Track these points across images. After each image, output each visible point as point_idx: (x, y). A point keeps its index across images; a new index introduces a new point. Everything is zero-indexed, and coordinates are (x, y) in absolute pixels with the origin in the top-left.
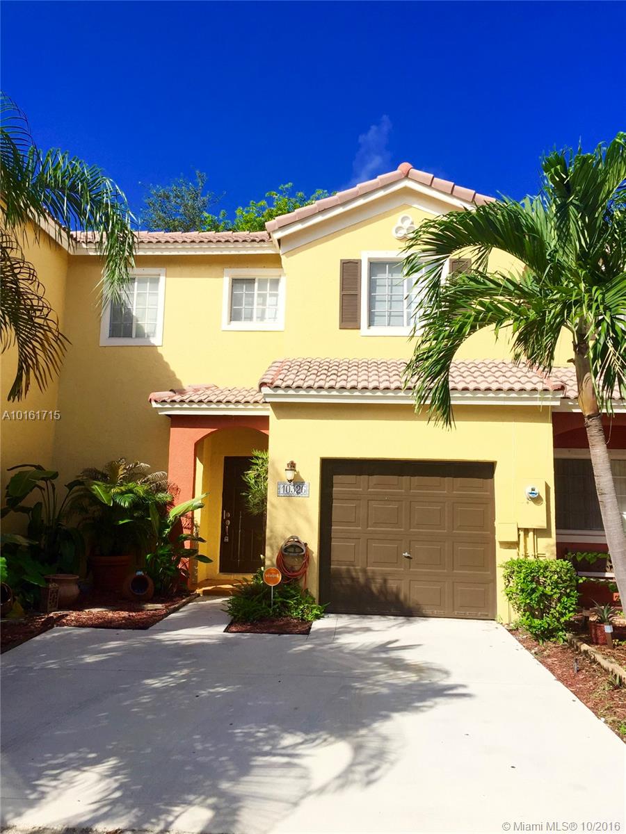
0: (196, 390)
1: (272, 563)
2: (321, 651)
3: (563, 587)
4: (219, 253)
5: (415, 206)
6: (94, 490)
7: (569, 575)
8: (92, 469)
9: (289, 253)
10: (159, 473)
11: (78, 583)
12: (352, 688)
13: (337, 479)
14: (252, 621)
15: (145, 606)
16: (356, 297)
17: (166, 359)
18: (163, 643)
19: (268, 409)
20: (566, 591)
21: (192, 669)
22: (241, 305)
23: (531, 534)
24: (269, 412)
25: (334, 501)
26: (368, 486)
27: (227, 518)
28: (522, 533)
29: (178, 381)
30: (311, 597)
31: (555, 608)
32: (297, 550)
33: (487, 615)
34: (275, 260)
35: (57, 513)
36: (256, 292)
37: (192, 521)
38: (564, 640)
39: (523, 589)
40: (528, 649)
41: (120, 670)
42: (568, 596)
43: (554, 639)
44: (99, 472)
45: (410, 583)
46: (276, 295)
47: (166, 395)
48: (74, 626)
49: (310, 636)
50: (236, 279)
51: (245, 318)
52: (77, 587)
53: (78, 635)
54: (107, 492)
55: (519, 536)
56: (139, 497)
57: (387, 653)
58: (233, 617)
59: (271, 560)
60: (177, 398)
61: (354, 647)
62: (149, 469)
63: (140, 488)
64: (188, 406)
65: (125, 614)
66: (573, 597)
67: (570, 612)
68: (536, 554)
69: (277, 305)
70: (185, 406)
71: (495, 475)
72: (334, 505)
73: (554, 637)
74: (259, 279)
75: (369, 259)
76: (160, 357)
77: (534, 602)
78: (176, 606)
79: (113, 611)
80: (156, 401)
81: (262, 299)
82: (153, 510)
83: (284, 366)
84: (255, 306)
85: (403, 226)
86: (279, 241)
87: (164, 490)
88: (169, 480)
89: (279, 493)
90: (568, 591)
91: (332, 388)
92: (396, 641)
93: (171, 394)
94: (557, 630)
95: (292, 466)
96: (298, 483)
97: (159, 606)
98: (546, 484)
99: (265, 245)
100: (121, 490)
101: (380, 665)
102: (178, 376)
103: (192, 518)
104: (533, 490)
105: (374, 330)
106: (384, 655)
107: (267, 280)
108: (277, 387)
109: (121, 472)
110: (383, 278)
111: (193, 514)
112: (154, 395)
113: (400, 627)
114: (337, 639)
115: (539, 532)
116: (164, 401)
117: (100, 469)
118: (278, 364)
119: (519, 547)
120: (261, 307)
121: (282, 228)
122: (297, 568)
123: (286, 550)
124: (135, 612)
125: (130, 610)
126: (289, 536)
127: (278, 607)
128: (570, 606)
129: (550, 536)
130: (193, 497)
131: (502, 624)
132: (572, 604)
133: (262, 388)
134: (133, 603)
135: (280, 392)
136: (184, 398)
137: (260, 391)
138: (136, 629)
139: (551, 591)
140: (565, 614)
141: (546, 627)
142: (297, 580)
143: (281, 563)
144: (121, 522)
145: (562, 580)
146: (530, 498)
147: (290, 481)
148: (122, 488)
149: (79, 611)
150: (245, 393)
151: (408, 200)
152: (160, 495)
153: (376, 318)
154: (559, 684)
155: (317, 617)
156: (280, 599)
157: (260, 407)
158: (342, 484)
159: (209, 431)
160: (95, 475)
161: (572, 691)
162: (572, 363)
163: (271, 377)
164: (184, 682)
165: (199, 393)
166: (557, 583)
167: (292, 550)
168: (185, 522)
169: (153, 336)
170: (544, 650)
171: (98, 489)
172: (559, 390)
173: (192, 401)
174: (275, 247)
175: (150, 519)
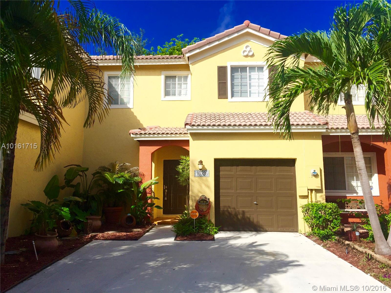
0: (151, 129)
1: (193, 208)
2: (224, 248)
3: (334, 215)
4: (159, 64)
5: (251, 41)
6: (106, 176)
7: (336, 209)
8: (103, 167)
9: (193, 64)
10: (136, 168)
11: (101, 220)
12: (246, 264)
13: (222, 168)
14: (186, 235)
15: (133, 230)
16: (225, 84)
17: (135, 114)
18: (148, 246)
19: (189, 137)
20: (335, 217)
21: (166, 257)
22: (170, 88)
23: (314, 192)
24: (189, 138)
25: (221, 179)
26: (237, 171)
27: (166, 189)
28: (309, 191)
29: (142, 125)
30: (212, 223)
31: (330, 225)
32: (205, 202)
33: (294, 230)
34: (186, 67)
35: (88, 188)
36: (177, 82)
37: (151, 190)
38: (335, 240)
39: (316, 216)
40: (319, 244)
41: (132, 259)
42: (336, 219)
43: (330, 240)
44: (107, 168)
45: (257, 216)
46: (187, 84)
47: (137, 131)
48: (102, 240)
49: (215, 241)
50: (167, 76)
51: (172, 95)
52: (100, 222)
53: (106, 244)
54: (112, 177)
55: (308, 192)
56: (127, 179)
57: (255, 248)
58: (177, 234)
59: (192, 206)
60: (143, 132)
61: (238, 245)
62: (130, 166)
63: (127, 175)
64: (148, 136)
65: (125, 234)
66: (339, 219)
67: (337, 226)
68: (316, 201)
69: (187, 88)
70: (147, 136)
71: (296, 165)
72: (220, 180)
73: (330, 238)
74: (178, 76)
75: (231, 66)
76: (133, 113)
77: (320, 222)
78: (148, 229)
79: (118, 232)
80: (132, 134)
81: (179, 85)
82: (134, 185)
83: (194, 116)
84: (177, 89)
85: (246, 50)
86: (188, 57)
87: (137, 176)
88: (140, 171)
89: (195, 175)
90: (336, 217)
91: (219, 125)
92: (256, 242)
93: (140, 130)
94: (331, 235)
95: (201, 162)
96: (204, 170)
97: (139, 230)
98: (320, 168)
99: (181, 60)
100: (118, 176)
101: (253, 253)
102: (141, 122)
103: (151, 188)
104: (314, 171)
105: (234, 99)
106: (254, 249)
107: (182, 76)
108: (193, 125)
109: (117, 168)
110: (238, 75)
111: (151, 187)
112: (132, 131)
113: (256, 236)
114: (228, 242)
115: (317, 191)
116: (137, 134)
117: (106, 167)
118: (191, 115)
119: (308, 198)
120: (179, 89)
121: (190, 51)
122: (205, 210)
123: (199, 202)
124: (129, 233)
125: (126, 232)
126: (200, 195)
127: (198, 229)
128: (337, 224)
129: (322, 192)
130: (151, 179)
131: (301, 233)
132: (339, 223)
133: (186, 126)
134: (128, 229)
135: (195, 128)
136: (146, 132)
137: (185, 127)
138: (133, 240)
139: (329, 217)
140: (335, 228)
141: (327, 234)
142: (205, 216)
143: (197, 207)
144: (119, 191)
145: (333, 212)
146: (313, 175)
147: (200, 169)
148: (119, 175)
149: (103, 233)
150: (174, 129)
151: (248, 38)
152: (136, 178)
153: (235, 94)
154: (340, 259)
155: (216, 233)
156: (198, 225)
157: (182, 136)
158: (224, 171)
159: (158, 147)
160: (105, 169)
161: (348, 262)
162: (344, 109)
163: (190, 121)
164: (164, 263)
165: (153, 130)
166: (331, 213)
167: (202, 202)
168: (148, 190)
169: (129, 104)
170: (326, 245)
171: (107, 175)
172: (325, 124)
173: (150, 134)
174: (186, 61)
175: (133, 189)
